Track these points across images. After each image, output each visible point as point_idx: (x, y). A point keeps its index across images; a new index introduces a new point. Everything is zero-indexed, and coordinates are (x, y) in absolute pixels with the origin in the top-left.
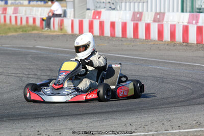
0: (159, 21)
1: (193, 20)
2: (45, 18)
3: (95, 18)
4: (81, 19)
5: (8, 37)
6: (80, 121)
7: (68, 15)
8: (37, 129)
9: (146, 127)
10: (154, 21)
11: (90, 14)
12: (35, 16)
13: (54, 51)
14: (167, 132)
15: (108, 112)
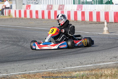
0: (61, 10)
1: (80, 8)
3: (28, 9)
4: (20, 10)
6: (18, 64)
7: (13, 7)
9: (53, 66)
10: (59, 9)
11: (24, 7)
13: (5, 27)
14: (64, 68)
15: (34, 59)
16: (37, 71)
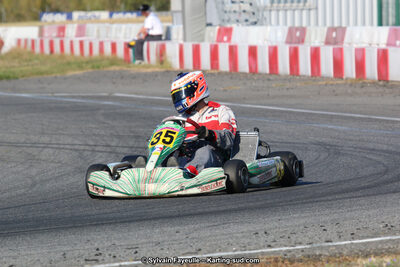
0: (336, 43)
1: (397, 39)
2: (133, 43)
3: (222, 41)
4: (196, 43)
5: (65, 79)
6: (177, 228)
7: (174, 35)
8: (96, 245)
9: (293, 238)
10: (327, 43)
11: (212, 33)
12: (114, 40)
13: (145, 102)
14: (330, 244)
15: (230, 211)
16: (236, 253)
